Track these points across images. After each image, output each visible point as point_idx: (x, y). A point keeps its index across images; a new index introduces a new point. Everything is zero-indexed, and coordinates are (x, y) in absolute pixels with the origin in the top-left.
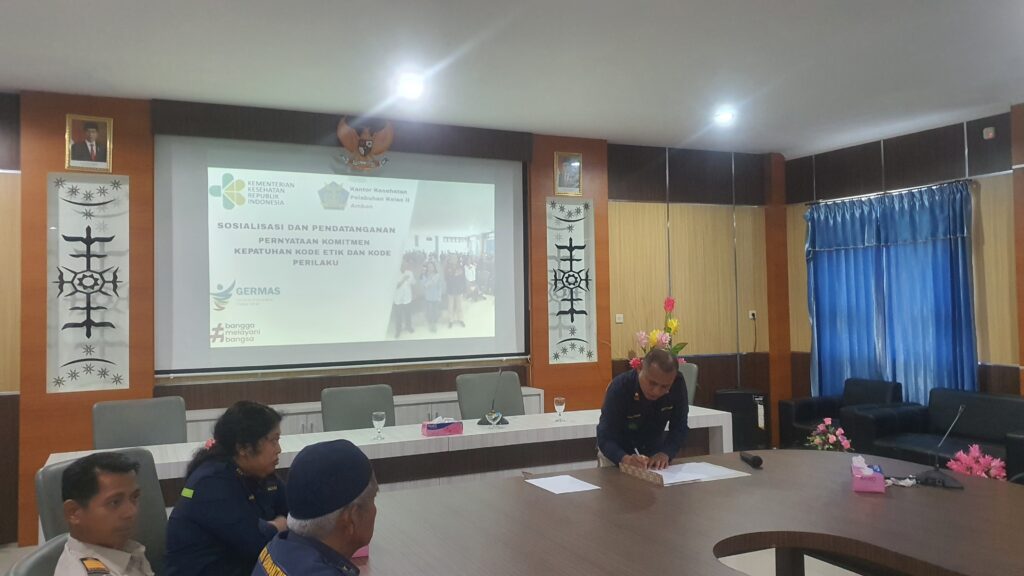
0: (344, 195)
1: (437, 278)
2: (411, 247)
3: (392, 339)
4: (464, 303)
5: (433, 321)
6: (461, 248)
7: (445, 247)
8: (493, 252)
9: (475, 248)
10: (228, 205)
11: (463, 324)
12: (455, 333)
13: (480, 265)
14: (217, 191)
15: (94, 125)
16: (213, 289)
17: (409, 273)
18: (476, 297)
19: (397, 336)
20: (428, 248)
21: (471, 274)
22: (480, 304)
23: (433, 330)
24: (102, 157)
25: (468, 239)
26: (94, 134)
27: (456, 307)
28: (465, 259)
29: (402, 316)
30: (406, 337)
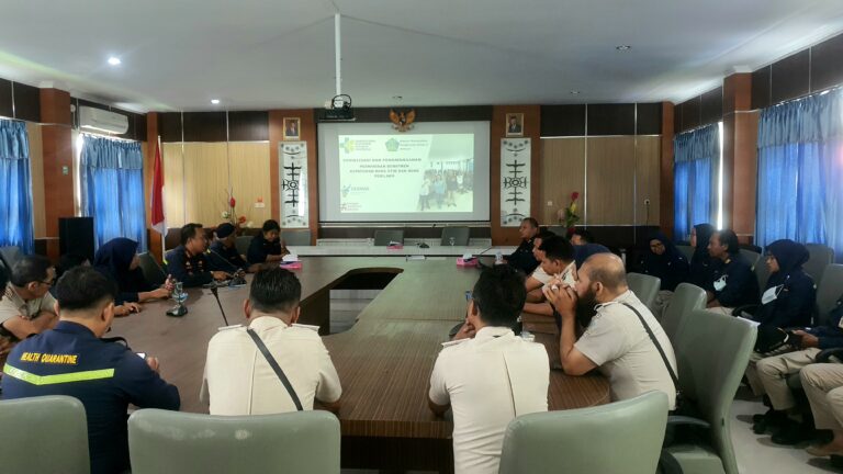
0: (397, 144)
1: (442, 183)
2: (429, 168)
3: (419, 211)
4: (456, 195)
5: (440, 203)
6: (455, 167)
7: (446, 167)
8: (472, 169)
9: (463, 167)
10: (347, 151)
11: (455, 205)
12: (452, 209)
13: (465, 176)
14: (342, 145)
15: (293, 121)
16: (341, 188)
17: (427, 180)
18: (462, 192)
19: (422, 209)
20: (438, 168)
21: (460, 180)
22: (465, 195)
23: (440, 208)
24: (296, 134)
25: (459, 162)
26: (293, 125)
27: (452, 197)
28: (457, 173)
29: (424, 200)
30: (426, 210)
